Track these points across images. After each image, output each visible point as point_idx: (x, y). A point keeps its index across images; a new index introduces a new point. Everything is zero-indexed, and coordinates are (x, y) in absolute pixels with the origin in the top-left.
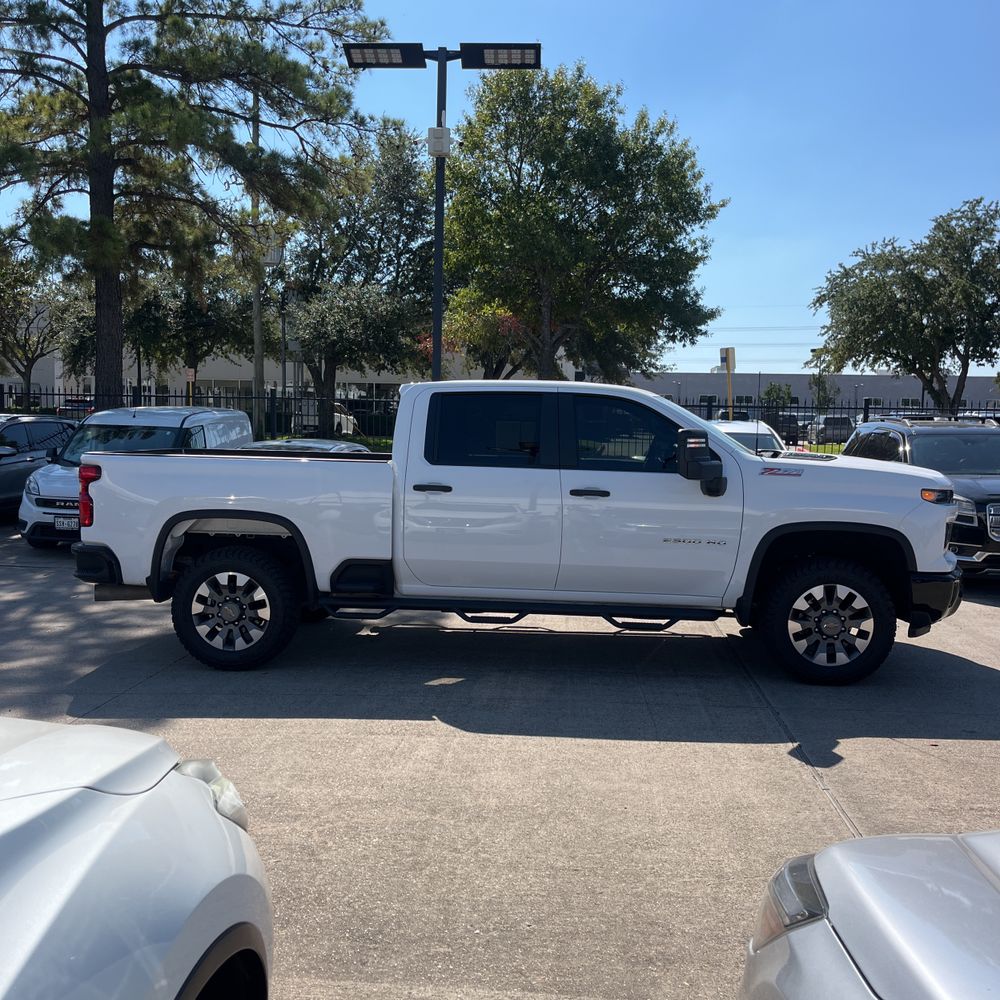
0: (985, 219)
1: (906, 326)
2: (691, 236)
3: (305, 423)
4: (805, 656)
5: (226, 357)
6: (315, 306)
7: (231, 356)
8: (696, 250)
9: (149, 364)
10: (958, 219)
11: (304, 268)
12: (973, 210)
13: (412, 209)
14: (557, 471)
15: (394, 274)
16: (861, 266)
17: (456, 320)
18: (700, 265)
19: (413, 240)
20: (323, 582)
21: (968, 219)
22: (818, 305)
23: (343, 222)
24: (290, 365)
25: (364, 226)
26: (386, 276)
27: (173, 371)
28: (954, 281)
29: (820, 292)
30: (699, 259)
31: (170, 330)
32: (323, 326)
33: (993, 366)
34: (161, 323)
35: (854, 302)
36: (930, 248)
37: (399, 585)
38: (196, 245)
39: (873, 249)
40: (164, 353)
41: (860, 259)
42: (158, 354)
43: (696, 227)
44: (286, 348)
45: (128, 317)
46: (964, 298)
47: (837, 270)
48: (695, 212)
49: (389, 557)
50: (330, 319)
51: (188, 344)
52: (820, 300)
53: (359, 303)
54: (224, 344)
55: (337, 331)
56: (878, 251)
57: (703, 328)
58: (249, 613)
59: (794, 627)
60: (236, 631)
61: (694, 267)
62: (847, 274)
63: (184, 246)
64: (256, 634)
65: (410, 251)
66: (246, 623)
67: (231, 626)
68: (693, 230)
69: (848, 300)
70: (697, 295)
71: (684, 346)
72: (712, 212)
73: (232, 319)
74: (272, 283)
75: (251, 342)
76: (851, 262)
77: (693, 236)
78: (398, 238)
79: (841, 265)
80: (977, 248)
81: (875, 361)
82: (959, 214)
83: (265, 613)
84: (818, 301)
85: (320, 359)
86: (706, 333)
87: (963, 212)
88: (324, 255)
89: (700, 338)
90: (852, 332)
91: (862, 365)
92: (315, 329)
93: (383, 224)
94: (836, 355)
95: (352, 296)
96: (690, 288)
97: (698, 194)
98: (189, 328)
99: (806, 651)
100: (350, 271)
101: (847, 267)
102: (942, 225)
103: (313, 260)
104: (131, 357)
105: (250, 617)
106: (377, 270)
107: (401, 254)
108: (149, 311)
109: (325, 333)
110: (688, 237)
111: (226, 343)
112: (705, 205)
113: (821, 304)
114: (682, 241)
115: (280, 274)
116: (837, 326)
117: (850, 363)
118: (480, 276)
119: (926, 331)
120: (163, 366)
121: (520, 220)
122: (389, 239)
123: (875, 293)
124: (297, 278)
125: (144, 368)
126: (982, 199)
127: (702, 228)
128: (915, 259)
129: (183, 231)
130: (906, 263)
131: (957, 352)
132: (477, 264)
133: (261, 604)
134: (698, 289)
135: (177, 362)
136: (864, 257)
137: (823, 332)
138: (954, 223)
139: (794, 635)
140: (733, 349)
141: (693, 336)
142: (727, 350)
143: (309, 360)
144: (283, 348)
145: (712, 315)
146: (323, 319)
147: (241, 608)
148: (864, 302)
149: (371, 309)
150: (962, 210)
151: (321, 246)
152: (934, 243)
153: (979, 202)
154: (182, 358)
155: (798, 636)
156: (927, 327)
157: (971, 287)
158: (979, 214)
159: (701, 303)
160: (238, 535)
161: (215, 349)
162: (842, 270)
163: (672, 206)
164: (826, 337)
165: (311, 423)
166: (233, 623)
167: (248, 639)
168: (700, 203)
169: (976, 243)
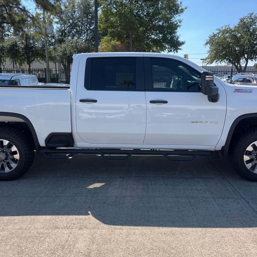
0: (254, 19)
1: (231, 50)
2: (176, 18)
3: (62, 80)
4: (250, 170)
5: (39, 62)
6: (63, 45)
7: (40, 61)
8: (177, 23)
9: (16, 64)
10: (247, 19)
11: (60, 35)
12: (251, 16)
13: (91, 17)
14: (144, 92)
15: (86, 37)
16: (219, 33)
17: (103, 45)
18: (178, 28)
19: (91, 26)
20: (42, 143)
21: (249, 19)
22: (206, 45)
23: (71, 21)
24: (57, 64)
25: (77, 22)
26: (84, 37)
27: (24, 66)
28: (246, 37)
29: (207, 41)
30: (178, 26)
31: (21, 53)
32: (65, 51)
33: (256, 61)
34: (18, 51)
35: (217, 43)
36: (239, 27)
37: (76, 143)
38: (19, 22)
39: (222, 28)
40: (21, 61)
41: (218, 31)
42: (19, 61)
43: (177, 16)
44: (56, 59)
45: (7, 49)
46: (248, 42)
47: (212, 34)
48: (177, 10)
49: (70, 132)
50: (67, 49)
51: (27, 57)
52: (207, 43)
53: (76, 44)
54: (38, 58)
55: (70, 53)
56: (223, 29)
57: (180, 47)
58: (10, 156)
59: (246, 158)
60: (5, 164)
61: (177, 29)
62: (215, 35)
63: (16, 22)
64: (14, 165)
65: (91, 30)
66: (9, 161)
67: (3, 162)
68: (176, 17)
69: (216, 43)
70: (178, 37)
71: (174, 53)
72: (182, 11)
73: (40, 50)
74: (51, 40)
75: (45, 57)
76: (216, 32)
77: (176, 19)
78: (87, 25)
79: (213, 33)
80: (251, 27)
81: (222, 61)
82: (247, 17)
83: (17, 156)
84: (206, 44)
85: (66, 61)
86: (181, 49)
87: (248, 17)
88: (66, 31)
89: (178, 51)
90: (216, 52)
91: (218, 62)
92: (63, 52)
93: (82, 21)
94: (211, 59)
95: (74, 42)
96: (176, 35)
97: (178, 5)
98: (27, 53)
99: (251, 168)
100: (74, 36)
101: (215, 34)
102: (242, 20)
103: (63, 33)
104: (10, 61)
105: (11, 158)
106: (81, 35)
107: (88, 30)
108: (14, 47)
109: (66, 53)
110: (174, 19)
111: (39, 58)
112: (180, 8)
113: (207, 45)
114: (173, 20)
115: (53, 37)
116: (212, 51)
117: (215, 61)
118: (111, 33)
119: (237, 51)
120: (21, 64)
121: (123, 12)
122: (84, 26)
123: (223, 40)
124: (58, 38)
125: (15, 65)
126: (253, 13)
127: (179, 16)
128: (234, 31)
129: (15, 17)
130: (232, 31)
131: (245, 57)
132: (109, 28)
133: (15, 153)
134: (178, 35)
135: (25, 63)
136: (219, 31)
137: (208, 52)
138: (245, 20)
139: (246, 161)
140: (188, 55)
141: (177, 50)
142: (186, 55)
143: (62, 62)
144: (55, 59)
145: (183, 43)
146: (65, 49)
147: (6, 154)
148: (220, 43)
149: (79, 46)
150: (248, 16)
151: (65, 28)
152: (240, 26)
153: (252, 14)
154: (26, 62)
155: (248, 162)
156: (237, 50)
157: (250, 38)
158: (253, 17)
159: (179, 40)
160: (6, 122)
161: (35, 59)
162: (213, 34)
163: (170, 9)
164: (208, 54)
165: (64, 80)
166: (4, 161)
167: (10, 168)
168: (179, 8)
169: (251, 26)
